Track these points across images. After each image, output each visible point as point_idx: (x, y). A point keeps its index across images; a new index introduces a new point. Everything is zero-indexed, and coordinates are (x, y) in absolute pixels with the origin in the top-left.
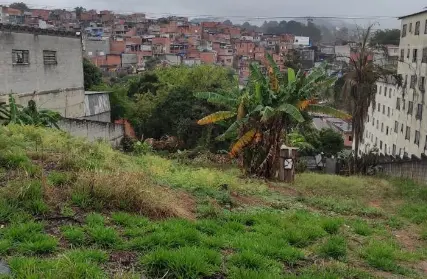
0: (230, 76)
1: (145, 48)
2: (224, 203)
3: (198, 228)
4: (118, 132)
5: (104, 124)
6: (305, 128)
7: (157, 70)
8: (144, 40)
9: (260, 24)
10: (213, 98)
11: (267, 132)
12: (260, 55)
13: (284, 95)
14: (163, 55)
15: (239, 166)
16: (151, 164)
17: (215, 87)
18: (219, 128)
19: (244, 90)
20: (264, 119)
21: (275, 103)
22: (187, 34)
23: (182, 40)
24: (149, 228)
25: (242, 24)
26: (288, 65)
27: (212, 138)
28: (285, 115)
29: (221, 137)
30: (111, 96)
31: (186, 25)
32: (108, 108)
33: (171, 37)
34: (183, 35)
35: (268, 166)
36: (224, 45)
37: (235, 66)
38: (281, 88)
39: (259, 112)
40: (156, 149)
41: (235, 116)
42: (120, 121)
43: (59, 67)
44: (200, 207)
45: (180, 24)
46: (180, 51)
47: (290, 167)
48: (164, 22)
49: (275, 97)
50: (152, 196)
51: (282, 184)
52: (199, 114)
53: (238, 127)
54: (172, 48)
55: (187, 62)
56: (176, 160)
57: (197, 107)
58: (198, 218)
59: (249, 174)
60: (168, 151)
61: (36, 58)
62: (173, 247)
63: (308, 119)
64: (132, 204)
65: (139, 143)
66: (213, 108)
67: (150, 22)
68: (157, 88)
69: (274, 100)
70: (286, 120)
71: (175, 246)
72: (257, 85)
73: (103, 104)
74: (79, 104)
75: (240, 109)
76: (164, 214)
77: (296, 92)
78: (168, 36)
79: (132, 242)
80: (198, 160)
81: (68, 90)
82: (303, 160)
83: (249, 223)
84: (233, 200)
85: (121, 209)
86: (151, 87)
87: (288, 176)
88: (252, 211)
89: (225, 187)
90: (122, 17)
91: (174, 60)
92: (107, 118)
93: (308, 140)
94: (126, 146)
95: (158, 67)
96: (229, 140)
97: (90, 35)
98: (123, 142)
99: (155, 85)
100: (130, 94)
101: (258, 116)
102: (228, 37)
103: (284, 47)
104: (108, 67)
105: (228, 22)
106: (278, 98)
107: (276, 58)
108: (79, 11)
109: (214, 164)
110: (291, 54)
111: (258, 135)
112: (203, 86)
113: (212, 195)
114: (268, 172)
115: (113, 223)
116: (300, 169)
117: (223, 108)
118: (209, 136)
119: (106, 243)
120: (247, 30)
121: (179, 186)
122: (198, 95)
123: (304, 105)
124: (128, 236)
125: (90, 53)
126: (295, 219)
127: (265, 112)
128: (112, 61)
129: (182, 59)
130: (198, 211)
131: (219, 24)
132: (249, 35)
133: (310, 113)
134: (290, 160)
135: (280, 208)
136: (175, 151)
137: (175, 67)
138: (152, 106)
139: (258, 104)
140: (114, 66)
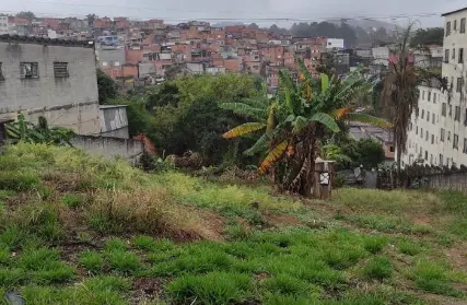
0: (258, 84)
1: (165, 56)
2: (254, 222)
3: (227, 251)
4: (137, 149)
5: (122, 140)
6: (341, 138)
7: (177, 80)
8: (162, 48)
10: (240, 108)
11: (300, 144)
12: (290, 61)
13: (318, 102)
14: (184, 64)
15: (269, 183)
16: (174, 182)
17: (241, 96)
18: (246, 142)
19: (273, 99)
20: (296, 130)
22: (209, 39)
23: (204, 46)
24: (174, 252)
25: (268, 27)
26: (320, 70)
27: (240, 152)
28: (318, 124)
29: (249, 152)
30: (128, 109)
31: (208, 30)
32: (126, 123)
33: (192, 43)
34: (205, 41)
35: (303, 181)
36: (250, 50)
37: (262, 73)
38: (313, 95)
39: (289, 123)
40: (179, 167)
41: (265, 128)
42: (139, 137)
43: (71, 80)
44: (228, 228)
45: (200, 29)
46: (202, 58)
47: (326, 181)
48: (185, 27)
49: (307, 106)
50: (175, 215)
51: (318, 201)
52: (225, 127)
53: (268, 139)
54: (193, 56)
55: (210, 70)
56: (201, 178)
57: (224, 119)
58: (228, 240)
59: (281, 191)
60: (191, 168)
61: (46, 70)
63: (344, 129)
64: (155, 226)
65: (160, 160)
66: (240, 120)
67: (169, 28)
68: (178, 100)
69: (306, 109)
70: (320, 130)
71: (203, 271)
72: (287, 92)
73: (119, 119)
74: (94, 119)
75: (270, 121)
76: (189, 236)
77: (331, 99)
78: (188, 42)
79: (155, 268)
80: (223, 177)
81: (81, 105)
82: (340, 174)
83: (283, 244)
84: (265, 219)
85: (142, 232)
86: (172, 99)
87: (324, 192)
88: (286, 231)
89: (255, 205)
90: (137, 24)
91: (196, 69)
92: (124, 135)
93: (345, 152)
94: (146, 164)
95: (179, 76)
96: (258, 155)
97: (103, 44)
98: (142, 159)
99: (177, 96)
100: (148, 107)
101: (289, 126)
102: (254, 42)
103: (315, 51)
104: (124, 78)
105: (254, 26)
106: (311, 107)
107: (307, 63)
108: (91, 19)
109: (242, 181)
110: (323, 58)
111: (291, 148)
112: (228, 96)
113: (241, 215)
114: (302, 188)
115: (133, 247)
116: (337, 184)
117: (251, 119)
118: (236, 150)
119: (127, 269)
120: (273, 33)
121: (204, 206)
122: (224, 105)
123: (339, 113)
124: (151, 262)
125: (105, 64)
126: (335, 238)
127: (296, 121)
128: (128, 71)
129: (204, 67)
130: (227, 233)
131: (244, 27)
132: (277, 38)
133: (347, 123)
134: (326, 174)
135: (317, 227)
136: (200, 168)
137: (197, 76)
138: (174, 120)
139: (289, 114)
140: (131, 77)
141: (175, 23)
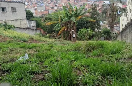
8: (55, 6)
30: (36, 21)
42: (39, 29)
61: (9, 10)
73: (33, 24)
81: (20, 19)
92: (35, 28)
125: (39, 10)
134: (74, 35)
140: (46, 14)
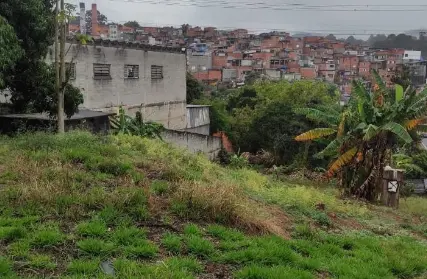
0: (331, 92)
1: (246, 63)
2: (320, 223)
3: (293, 248)
4: (216, 145)
5: (203, 136)
6: (413, 149)
7: (256, 85)
8: (245, 56)
9: (365, 38)
10: (314, 114)
11: (370, 152)
12: (364, 70)
13: (390, 112)
14: (263, 70)
15: (337, 186)
16: (247, 179)
17: (315, 102)
18: (318, 146)
19: (346, 106)
20: (367, 137)
21: (380, 121)
22: (288, 48)
23: (283, 55)
24: (243, 243)
25: (346, 37)
26: (395, 81)
27: (310, 155)
28: (390, 134)
29: (320, 154)
30: (211, 109)
31: (287, 40)
32: (207, 121)
33: (272, 52)
34: (283, 50)
35: (370, 187)
36: (326, 60)
37: (336, 81)
38: (387, 106)
39: (360, 131)
40: (252, 163)
41: (336, 133)
42: (218, 134)
43: (165, 81)
44: (295, 226)
45: (282, 39)
46: (280, 66)
47: (394, 190)
48: (266, 37)
49: (379, 115)
50: (246, 209)
51: (386, 208)
52: (297, 130)
53: (338, 144)
54: (272, 62)
55: (286, 77)
56: (272, 176)
57: (296, 123)
58: (293, 237)
59: (347, 194)
60: (264, 166)
61: (145, 73)
62: (267, 264)
63: (416, 139)
64: (227, 217)
65: (236, 156)
66: (311, 124)
67: (252, 37)
68: (255, 103)
69: (378, 118)
70: (391, 140)
71: (269, 264)
72: (361, 101)
73: (203, 117)
74: (181, 116)
75: (341, 127)
76: (258, 229)
77: (404, 110)
78: (269, 51)
79: (225, 256)
80: (293, 176)
81: (171, 103)
82: (409, 184)
83: (347, 247)
84: (330, 221)
85: (217, 221)
86: (250, 101)
87: (392, 200)
88: (350, 234)
89: (322, 207)
90: (225, 33)
91: (274, 75)
92: (205, 131)
93: (416, 162)
94: (223, 159)
95: (258, 81)
96: (327, 158)
97: (193, 50)
98: (220, 155)
99: (254, 99)
100: (229, 108)
101: (360, 134)
102: (330, 51)
103: (391, 63)
104: (209, 82)
105: (331, 37)
106: (383, 116)
107: (381, 73)
108: (185, 28)
109: (309, 181)
110: (399, 69)
111: (360, 154)
112: (302, 101)
113: (308, 214)
114: (369, 194)
115: (208, 234)
116: (406, 193)
117: (322, 125)
118: (306, 152)
119: (201, 255)
120: (351, 43)
121: (274, 202)
122: (297, 110)
123: (412, 124)
124: (223, 249)
125: (193, 68)
126: (399, 247)
127: (368, 130)
128: (214, 75)
129: (281, 74)
130: (293, 230)
131: (322, 38)
132: (353, 49)
133: (419, 133)
134: (395, 183)
135: (382, 234)
136: (271, 166)
137: (274, 82)
138: (250, 121)
139: (361, 121)
140: (215, 80)
141: (258, 33)
